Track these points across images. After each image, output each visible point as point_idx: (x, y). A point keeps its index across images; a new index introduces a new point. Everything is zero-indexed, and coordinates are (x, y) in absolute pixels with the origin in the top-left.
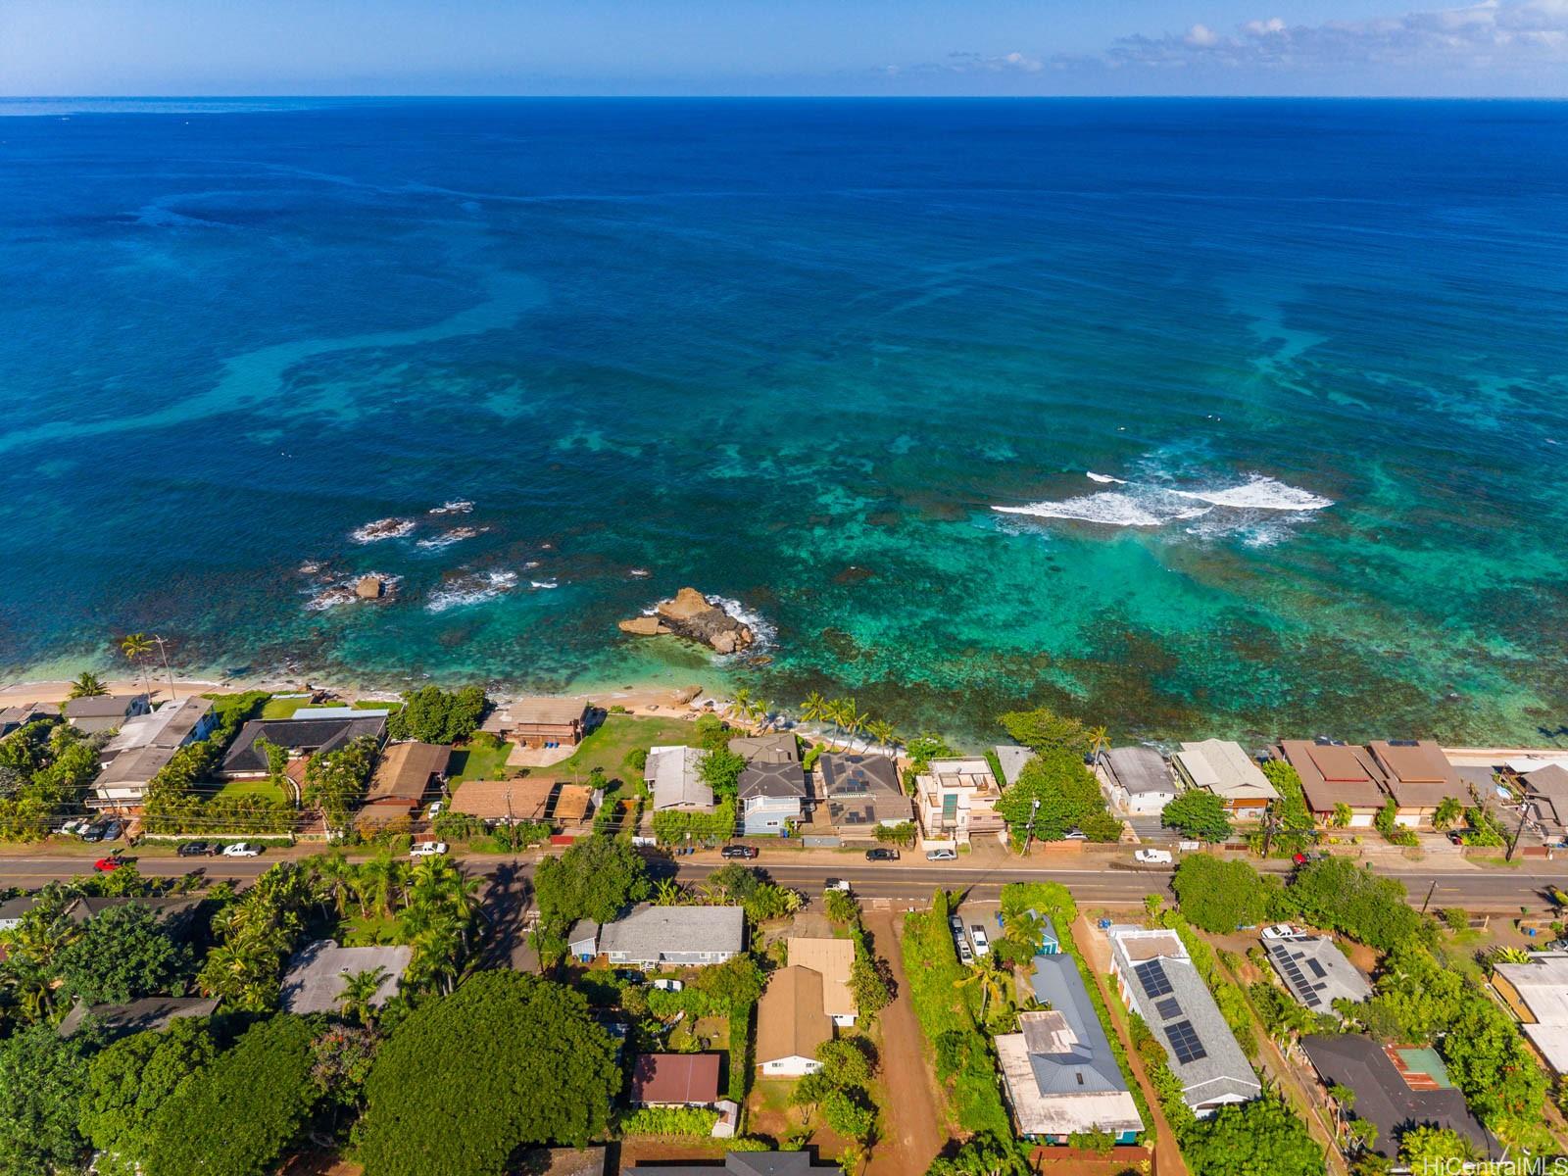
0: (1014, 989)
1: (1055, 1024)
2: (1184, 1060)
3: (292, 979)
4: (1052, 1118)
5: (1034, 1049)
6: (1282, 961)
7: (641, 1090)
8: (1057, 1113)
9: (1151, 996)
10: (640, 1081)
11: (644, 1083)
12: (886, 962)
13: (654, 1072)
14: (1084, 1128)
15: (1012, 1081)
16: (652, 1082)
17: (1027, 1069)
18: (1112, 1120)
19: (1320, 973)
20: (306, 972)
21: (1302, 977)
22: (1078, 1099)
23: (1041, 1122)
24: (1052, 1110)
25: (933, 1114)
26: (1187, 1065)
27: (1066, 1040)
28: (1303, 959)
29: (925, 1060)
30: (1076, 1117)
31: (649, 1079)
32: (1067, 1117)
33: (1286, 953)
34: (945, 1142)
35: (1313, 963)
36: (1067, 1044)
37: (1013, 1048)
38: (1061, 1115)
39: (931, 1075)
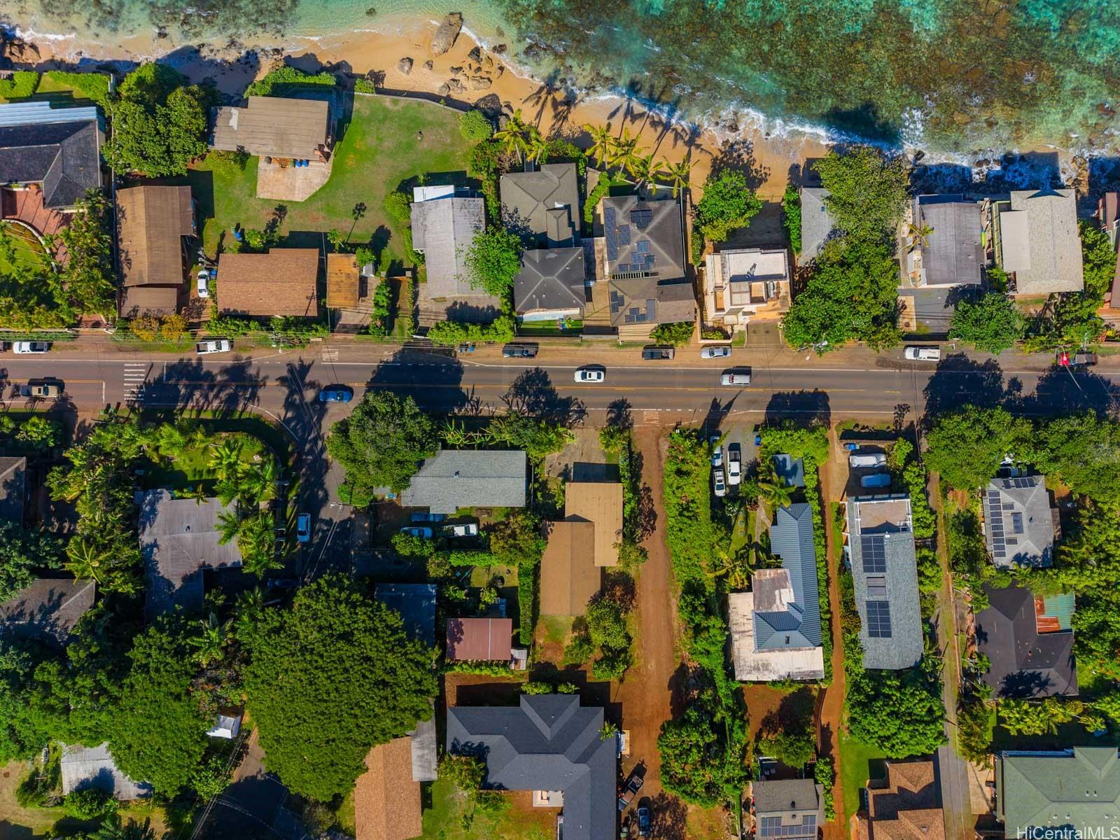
0: (755, 521)
1: (779, 584)
2: (872, 634)
3: (146, 539)
4: (759, 669)
5: (758, 609)
6: (992, 508)
7: (454, 649)
8: (763, 665)
9: (866, 570)
10: (452, 643)
11: (456, 644)
12: (648, 489)
13: (462, 633)
14: (780, 677)
15: (736, 636)
16: (462, 643)
17: (749, 626)
18: (802, 670)
19: (1018, 529)
20: (155, 530)
21: (1001, 528)
22: (782, 653)
23: (750, 672)
24: (760, 663)
25: (672, 643)
26: (873, 639)
27: (785, 598)
28: (1011, 511)
29: (671, 594)
30: (776, 669)
31: (459, 640)
32: (770, 668)
33: (999, 501)
34: (677, 666)
35: (1017, 517)
36: (785, 603)
37: (742, 606)
38: (766, 667)
39: (674, 608)
